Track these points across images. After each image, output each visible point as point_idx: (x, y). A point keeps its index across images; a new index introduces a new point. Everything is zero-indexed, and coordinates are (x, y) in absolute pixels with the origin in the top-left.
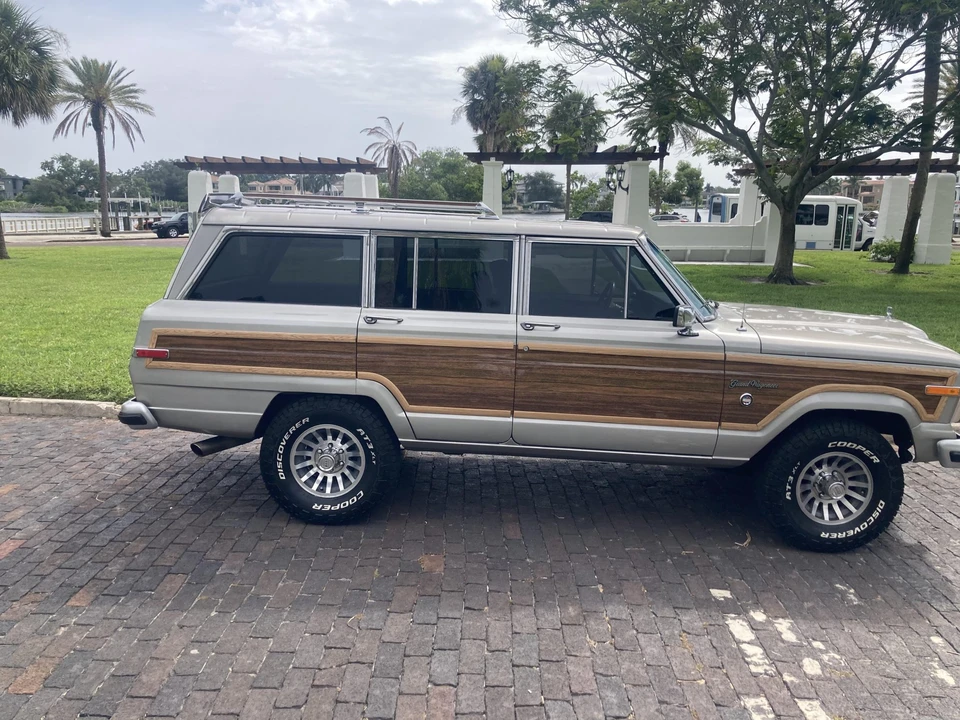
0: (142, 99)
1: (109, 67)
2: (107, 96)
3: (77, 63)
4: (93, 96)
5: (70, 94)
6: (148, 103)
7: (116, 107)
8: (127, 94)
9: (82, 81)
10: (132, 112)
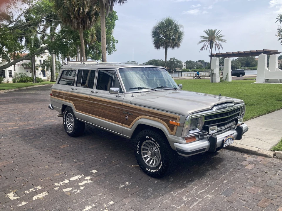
0: (222, 38)
1: (215, 31)
2: (214, 39)
3: (207, 31)
4: (210, 39)
5: (204, 39)
6: (225, 39)
7: (217, 41)
8: (219, 38)
9: (208, 36)
10: (220, 42)
